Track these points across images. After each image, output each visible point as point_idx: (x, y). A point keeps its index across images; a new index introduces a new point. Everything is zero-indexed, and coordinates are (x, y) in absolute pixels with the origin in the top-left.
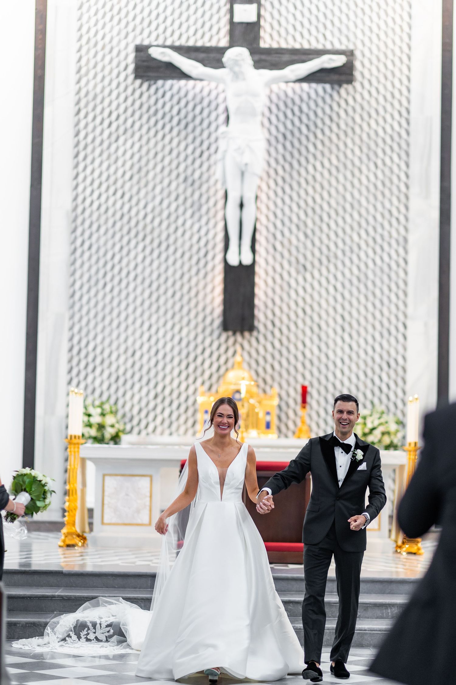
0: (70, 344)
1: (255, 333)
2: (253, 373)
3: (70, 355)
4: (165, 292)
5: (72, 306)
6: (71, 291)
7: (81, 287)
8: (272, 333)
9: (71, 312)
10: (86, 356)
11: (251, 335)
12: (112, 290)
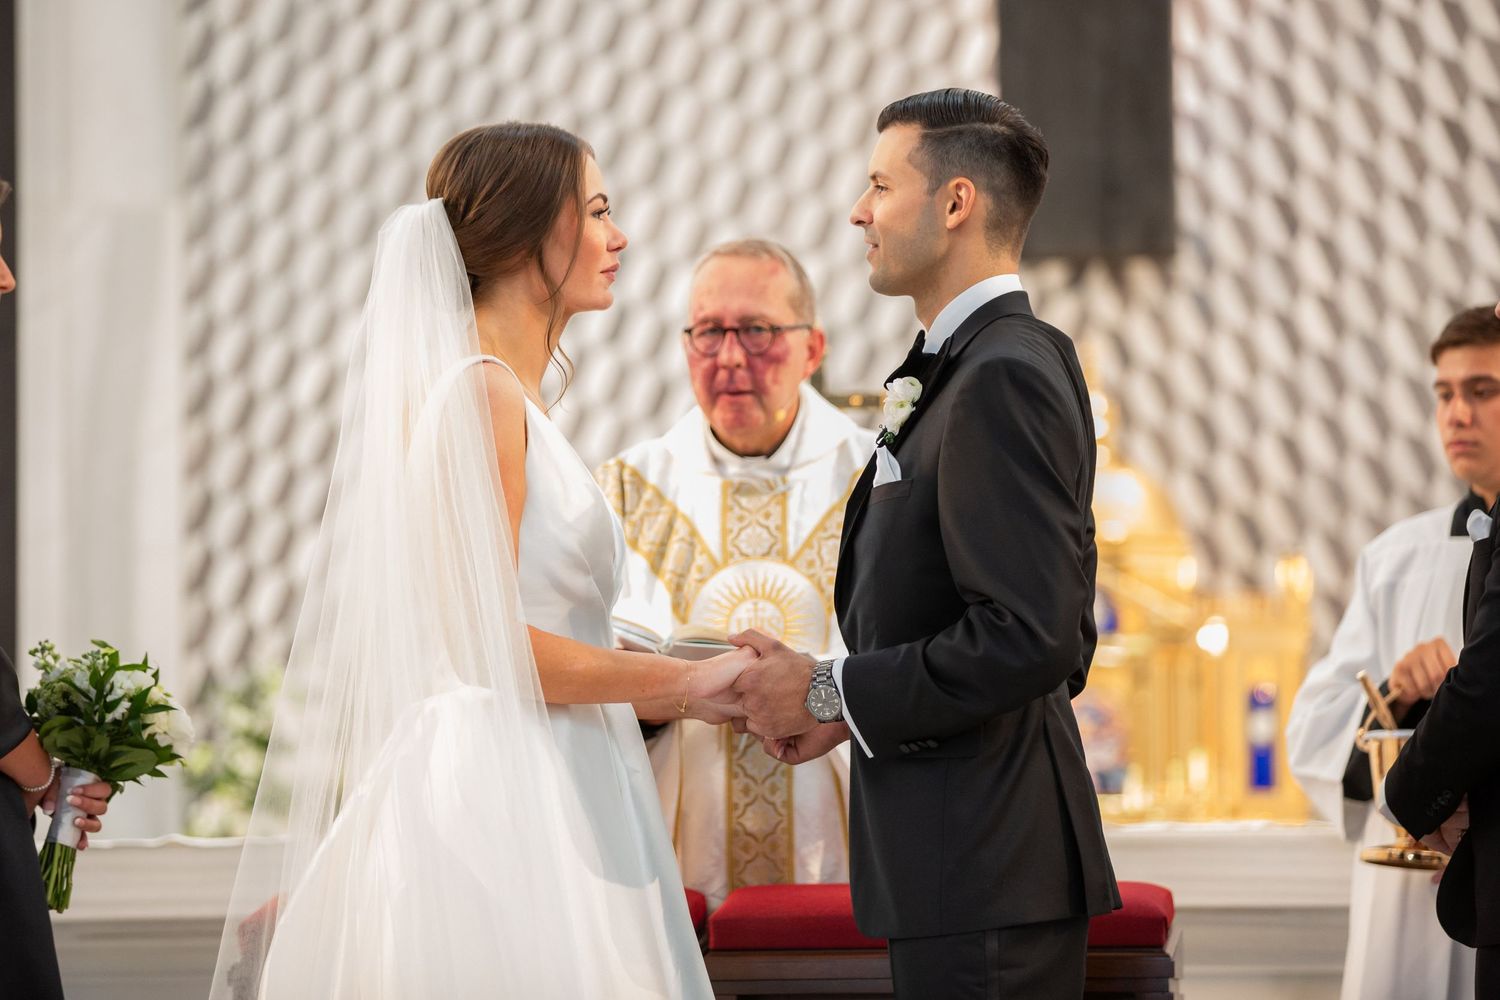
0: (195, 376)
1: (1187, 266)
2: (1186, 494)
3: (195, 434)
4: (696, 73)
5: (201, 172)
6: (194, 87)
7: (246, 68)
8: (1286, 266)
9: (196, 200)
10: (285, 435)
11: (1167, 281)
12: (408, 77)
